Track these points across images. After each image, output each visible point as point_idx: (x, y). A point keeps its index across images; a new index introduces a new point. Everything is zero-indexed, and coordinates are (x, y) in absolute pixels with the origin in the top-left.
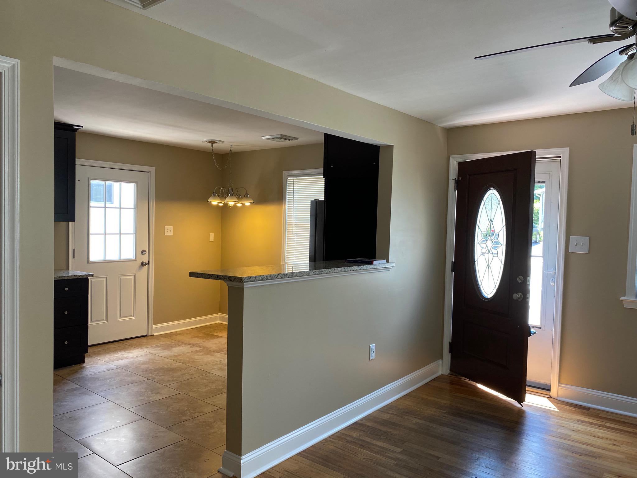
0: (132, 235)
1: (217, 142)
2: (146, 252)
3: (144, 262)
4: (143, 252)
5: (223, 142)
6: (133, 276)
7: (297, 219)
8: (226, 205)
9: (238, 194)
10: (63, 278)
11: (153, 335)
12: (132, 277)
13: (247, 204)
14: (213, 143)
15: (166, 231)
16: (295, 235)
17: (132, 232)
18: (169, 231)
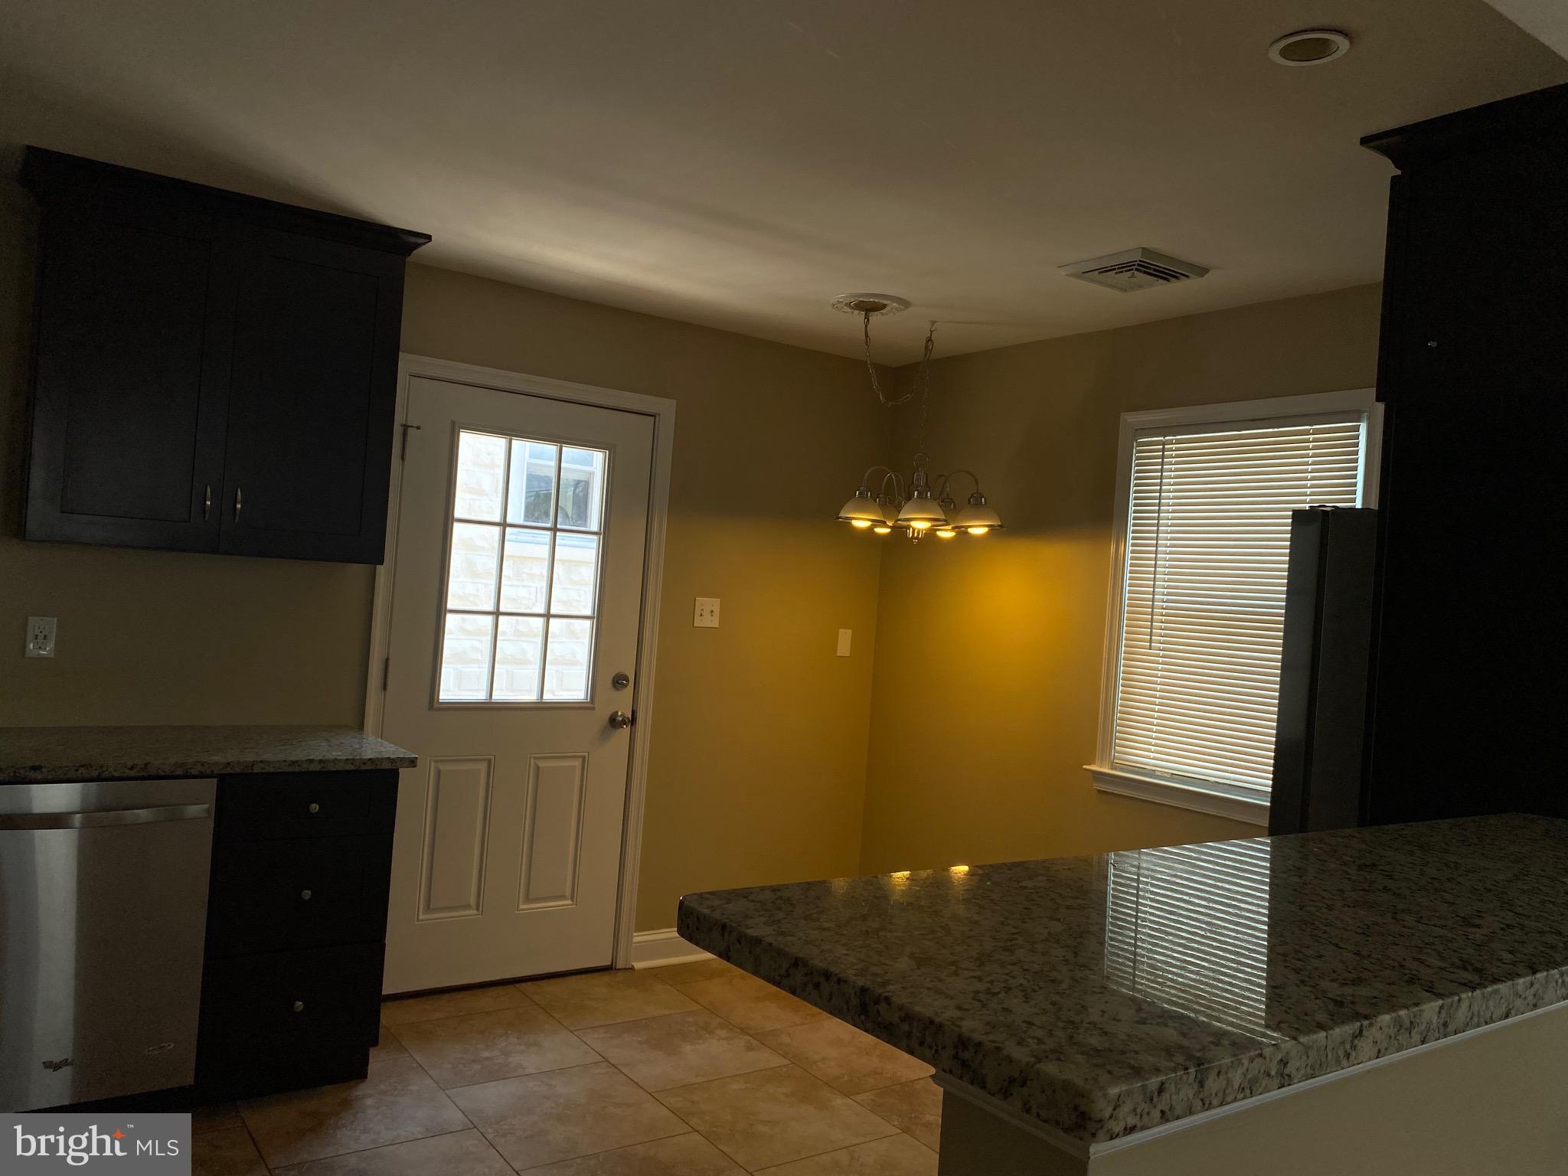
0: (588, 623)
1: (885, 306)
2: (627, 681)
3: (620, 714)
4: (619, 682)
5: (905, 303)
6: (581, 760)
7: (1169, 594)
8: (900, 531)
9: (945, 496)
10: (305, 767)
11: (632, 968)
12: (577, 763)
13: (978, 530)
14: (869, 307)
15: (697, 612)
16: (1158, 656)
17: (588, 612)
18: (706, 613)
